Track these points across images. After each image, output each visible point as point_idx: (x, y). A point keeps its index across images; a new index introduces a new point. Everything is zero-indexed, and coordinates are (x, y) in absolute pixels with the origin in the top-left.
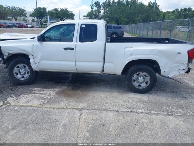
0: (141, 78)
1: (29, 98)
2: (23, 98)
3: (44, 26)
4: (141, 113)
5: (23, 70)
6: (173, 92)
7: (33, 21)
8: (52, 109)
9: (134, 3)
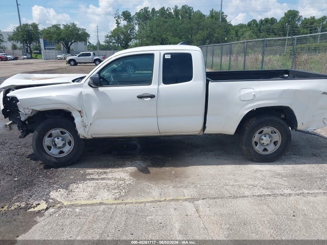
0: (265, 136)
1: (89, 189)
2: (78, 190)
3: (36, 56)
4: (290, 195)
5: (60, 139)
6: (314, 155)
7: (14, 47)
8: (143, 205)
9: (186, 12)
